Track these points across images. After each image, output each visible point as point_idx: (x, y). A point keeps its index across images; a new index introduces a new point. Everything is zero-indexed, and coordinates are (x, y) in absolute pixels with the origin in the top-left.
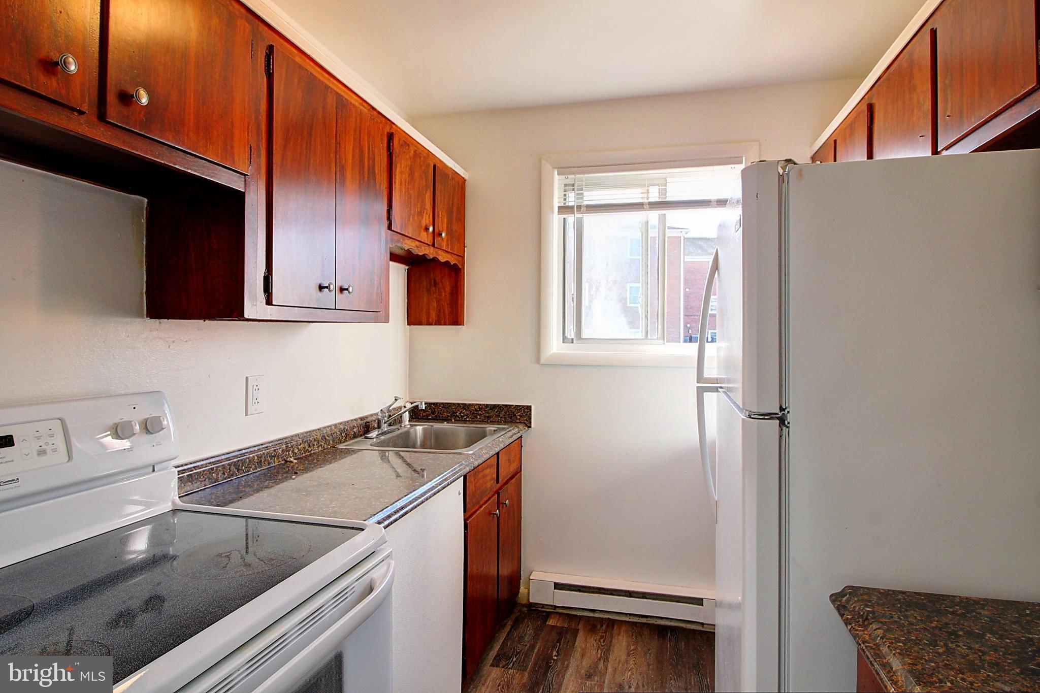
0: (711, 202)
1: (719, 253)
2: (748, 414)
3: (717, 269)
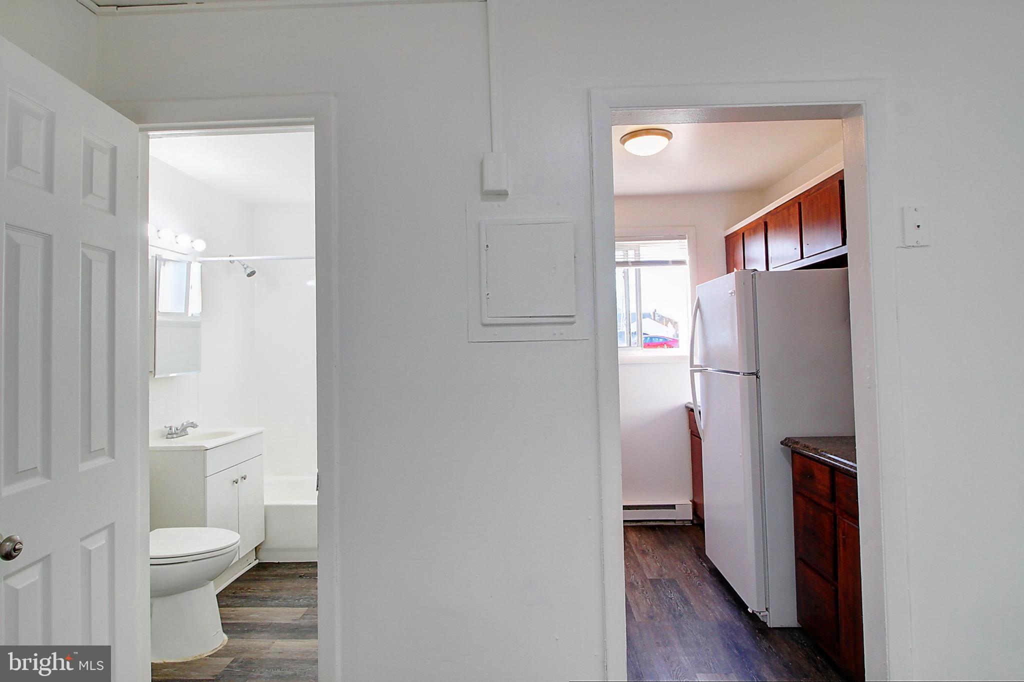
0: (668, 262)
1: (700, 300)
2: (742, 374)
3: (699, 308)
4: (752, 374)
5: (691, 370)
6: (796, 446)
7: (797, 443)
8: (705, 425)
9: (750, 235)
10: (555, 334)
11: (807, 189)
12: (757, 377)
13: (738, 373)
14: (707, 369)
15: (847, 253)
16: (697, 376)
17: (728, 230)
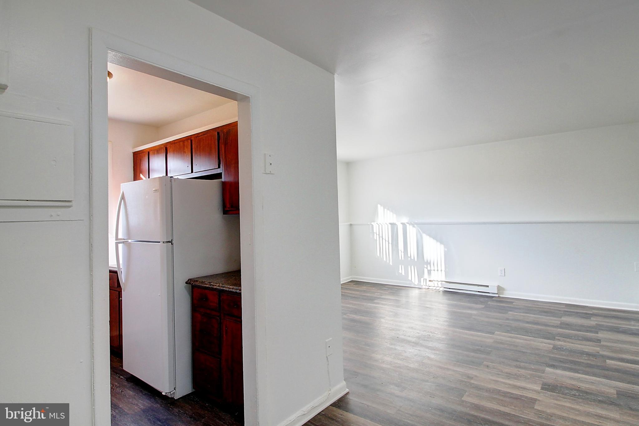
1: (124, 193)
2: (163, 242)
3: (123, 199)
4: (169, 242)
5: (116, 243)
6: (197, 283)
7: (197, 281)
8: (126, 280)
9: (154, 154)
10: (52, 216)
11: (196, 133)
12: (172, 244)
13: (159, 242)
14: (128, 241)
15: (222, 173)
16: (120, 246)
17: (136, 148)
